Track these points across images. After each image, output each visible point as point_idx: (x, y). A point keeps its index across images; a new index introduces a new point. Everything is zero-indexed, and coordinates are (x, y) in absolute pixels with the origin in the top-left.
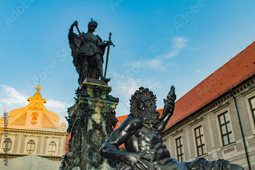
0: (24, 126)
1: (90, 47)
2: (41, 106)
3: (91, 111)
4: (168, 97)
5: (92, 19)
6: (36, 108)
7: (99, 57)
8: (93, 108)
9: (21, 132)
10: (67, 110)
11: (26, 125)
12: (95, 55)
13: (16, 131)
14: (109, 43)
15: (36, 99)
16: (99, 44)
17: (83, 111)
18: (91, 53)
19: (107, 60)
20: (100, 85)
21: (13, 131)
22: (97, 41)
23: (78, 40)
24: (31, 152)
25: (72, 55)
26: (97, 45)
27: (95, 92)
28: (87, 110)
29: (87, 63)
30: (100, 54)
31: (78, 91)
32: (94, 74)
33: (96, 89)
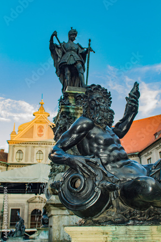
0: (32, 138)
1: (71, 55)
2: (46, 120)
3: (73, 118)
4: (129, 94)
5: (72, 28)
6: (41, 122)
7: (80, 65)
8: (75, 116)
9: (30, 143)
10: (53, 120)
11: (34, 137)
12: (76, 63)
13: (25, 143)
14: (89, 50)
15: (41, 113)
16: (80, 51)
17: (65, 119)
18: (72, 62)
19: (88, 67)
20: (81, 93)
21: (23, 143)
22: (78, 50)
23: (60, 51)
24: (40, 161)
25: (55, 66)
26: (77, 53)
27: (76, 100)
28: (69, 117)
29: (68, 72)
30: (81, 62)
31: (61, 101)
32: (77, 83)
33: (78, 97)
